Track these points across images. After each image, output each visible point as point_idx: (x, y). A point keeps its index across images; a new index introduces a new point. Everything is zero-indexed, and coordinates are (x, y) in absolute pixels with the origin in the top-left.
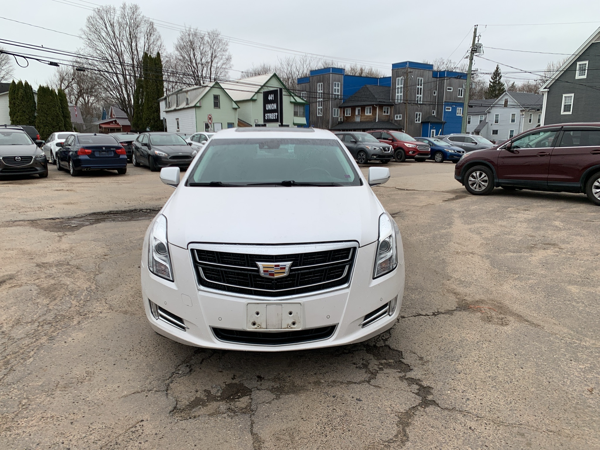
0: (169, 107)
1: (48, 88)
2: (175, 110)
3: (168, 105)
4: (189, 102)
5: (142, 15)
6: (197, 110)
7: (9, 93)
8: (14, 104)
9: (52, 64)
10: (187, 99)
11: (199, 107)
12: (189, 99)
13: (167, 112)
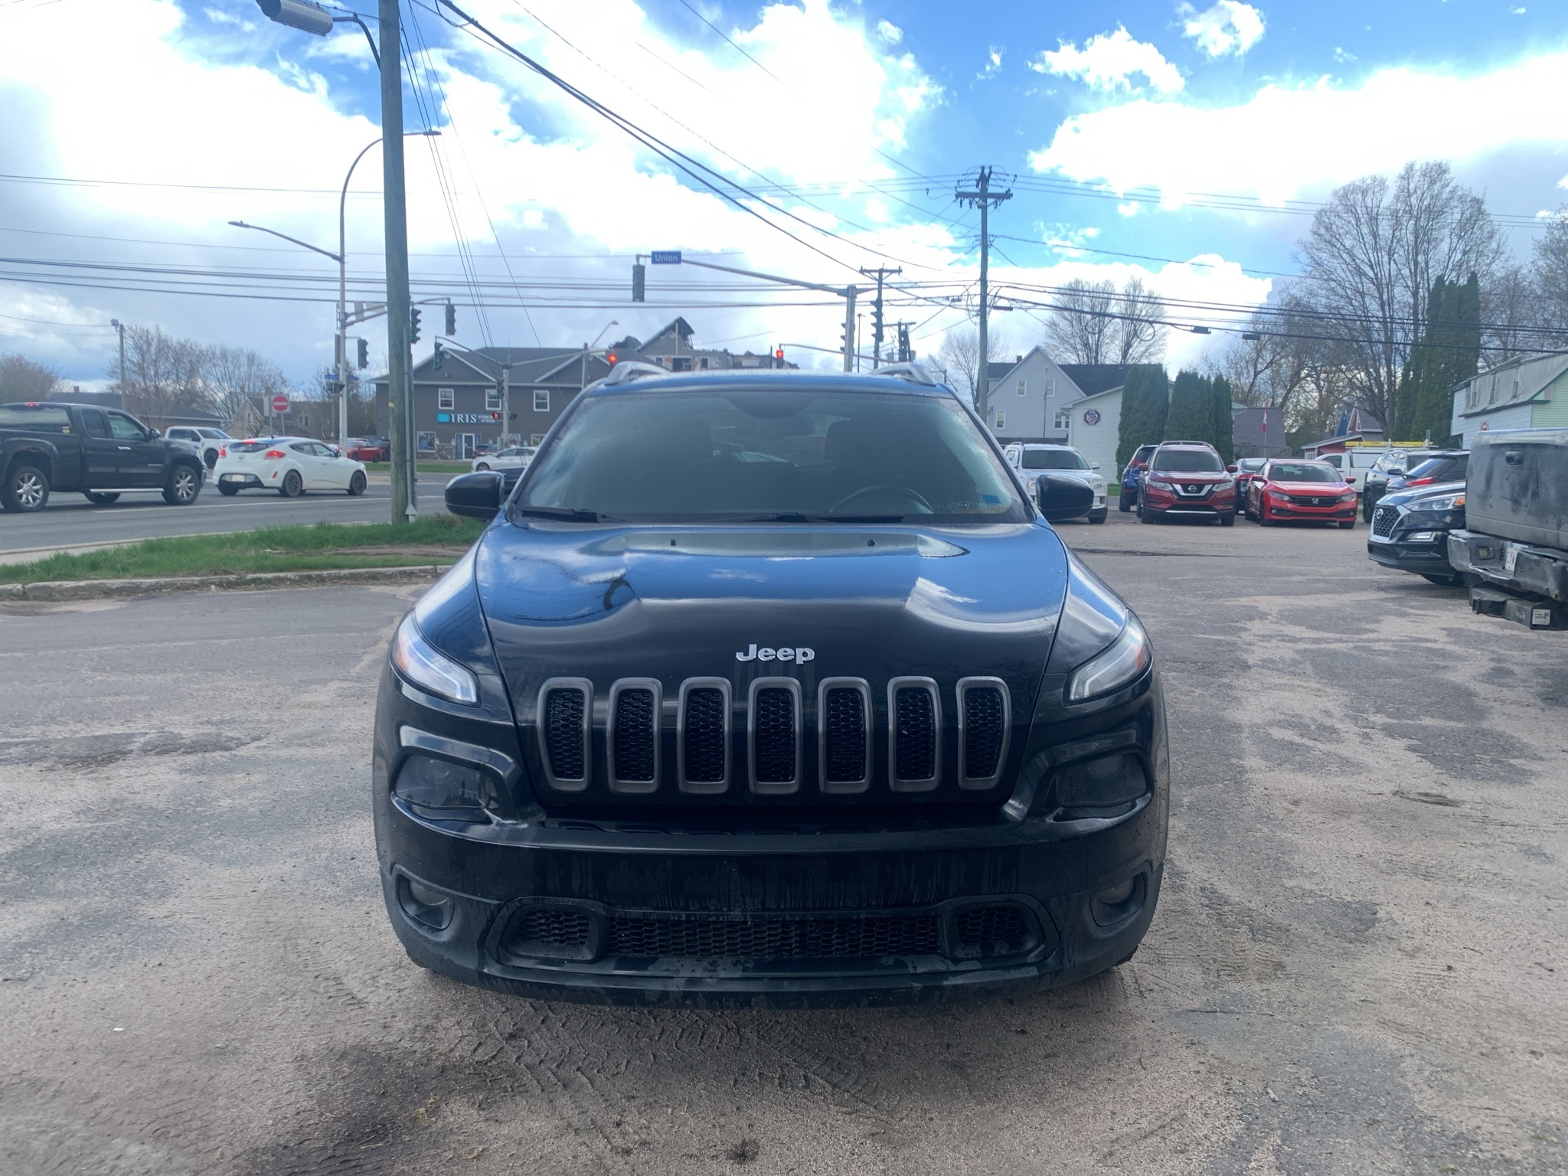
0: (1474, 405)
1: (1195, 374)
2: (1485, 412)
3: (1472, 400)
4: (1520, 391)
5: (1452, 185)
6: (1538, 409)
7: (1124, 389)
8: (1130, 408)
9: (1198, 330)
10: (1516, 383)
11: (1546, 402)
12: (1520, 384)
13: (1468, 416)
